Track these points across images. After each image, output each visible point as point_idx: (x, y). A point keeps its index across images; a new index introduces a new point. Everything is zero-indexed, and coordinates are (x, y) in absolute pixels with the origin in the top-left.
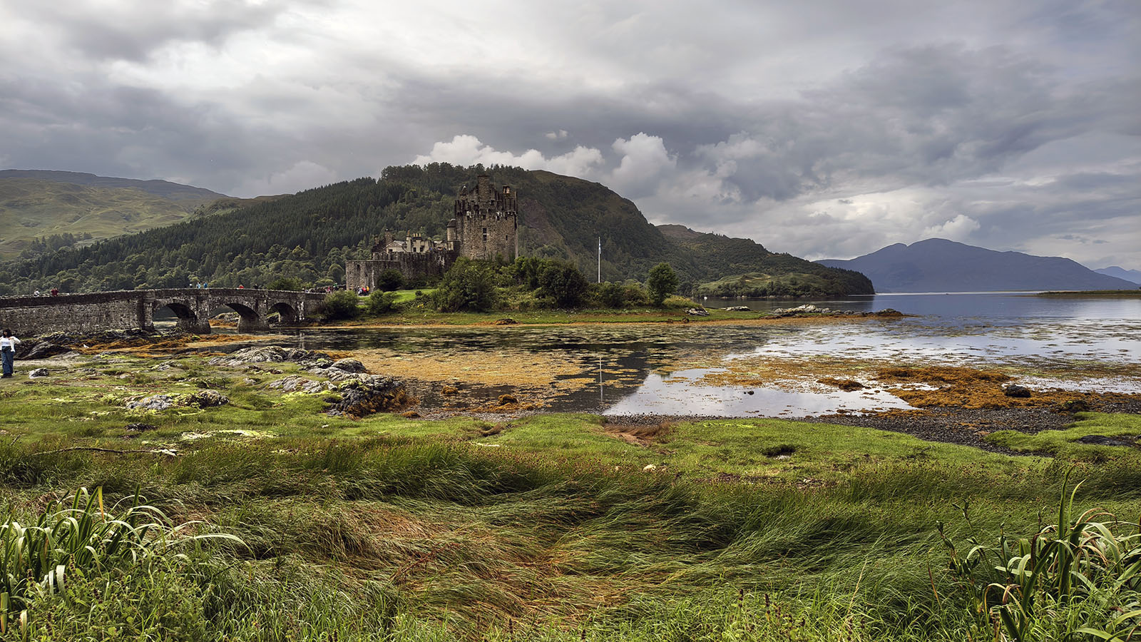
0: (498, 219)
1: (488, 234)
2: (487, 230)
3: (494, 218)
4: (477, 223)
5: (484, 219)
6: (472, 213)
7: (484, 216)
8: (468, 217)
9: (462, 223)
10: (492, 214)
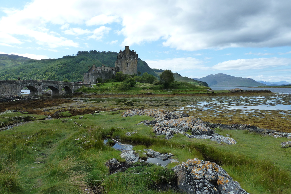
0: (132, 60)
4: (125, 62)
5: (128, 60)
8: (122, 59)
9: (120, 62)
10: (130, 59)
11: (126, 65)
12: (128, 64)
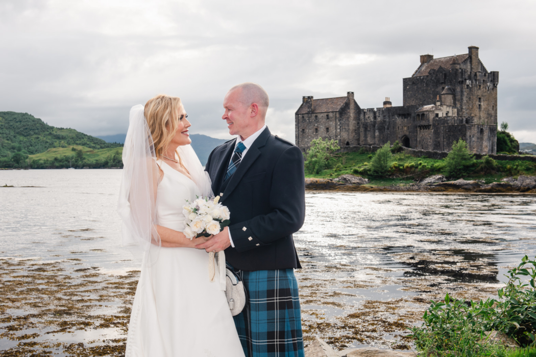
0: (488, 90)
1: (482, 104)
2: (482, 100)
3: (486, 89)
4: (475, 92)
5: (480, 89)
6: (472, 82)
7: (480, 86)
8: (468, 86)
9: (462, 92)
10: (485, 85)
11: (478, 103)
12: (480, 99)
